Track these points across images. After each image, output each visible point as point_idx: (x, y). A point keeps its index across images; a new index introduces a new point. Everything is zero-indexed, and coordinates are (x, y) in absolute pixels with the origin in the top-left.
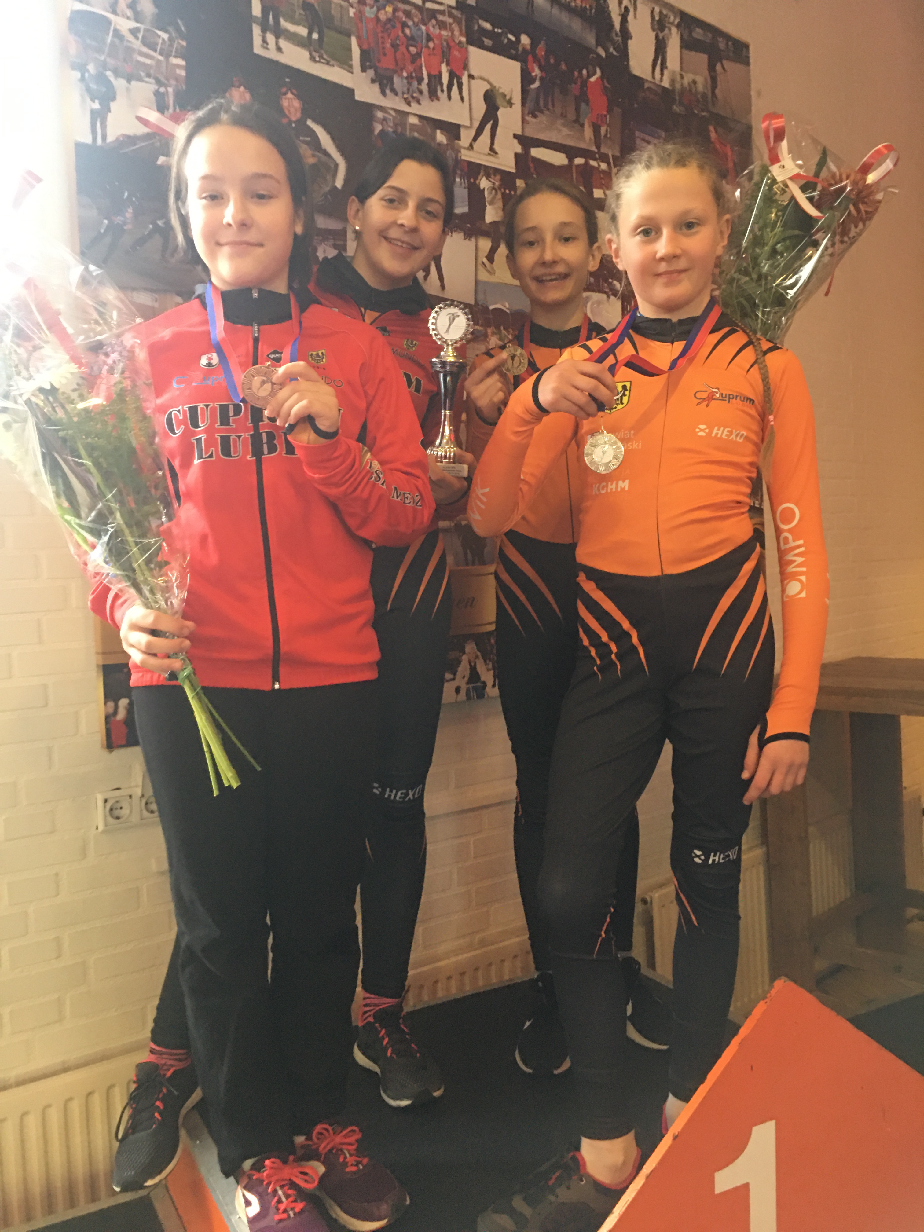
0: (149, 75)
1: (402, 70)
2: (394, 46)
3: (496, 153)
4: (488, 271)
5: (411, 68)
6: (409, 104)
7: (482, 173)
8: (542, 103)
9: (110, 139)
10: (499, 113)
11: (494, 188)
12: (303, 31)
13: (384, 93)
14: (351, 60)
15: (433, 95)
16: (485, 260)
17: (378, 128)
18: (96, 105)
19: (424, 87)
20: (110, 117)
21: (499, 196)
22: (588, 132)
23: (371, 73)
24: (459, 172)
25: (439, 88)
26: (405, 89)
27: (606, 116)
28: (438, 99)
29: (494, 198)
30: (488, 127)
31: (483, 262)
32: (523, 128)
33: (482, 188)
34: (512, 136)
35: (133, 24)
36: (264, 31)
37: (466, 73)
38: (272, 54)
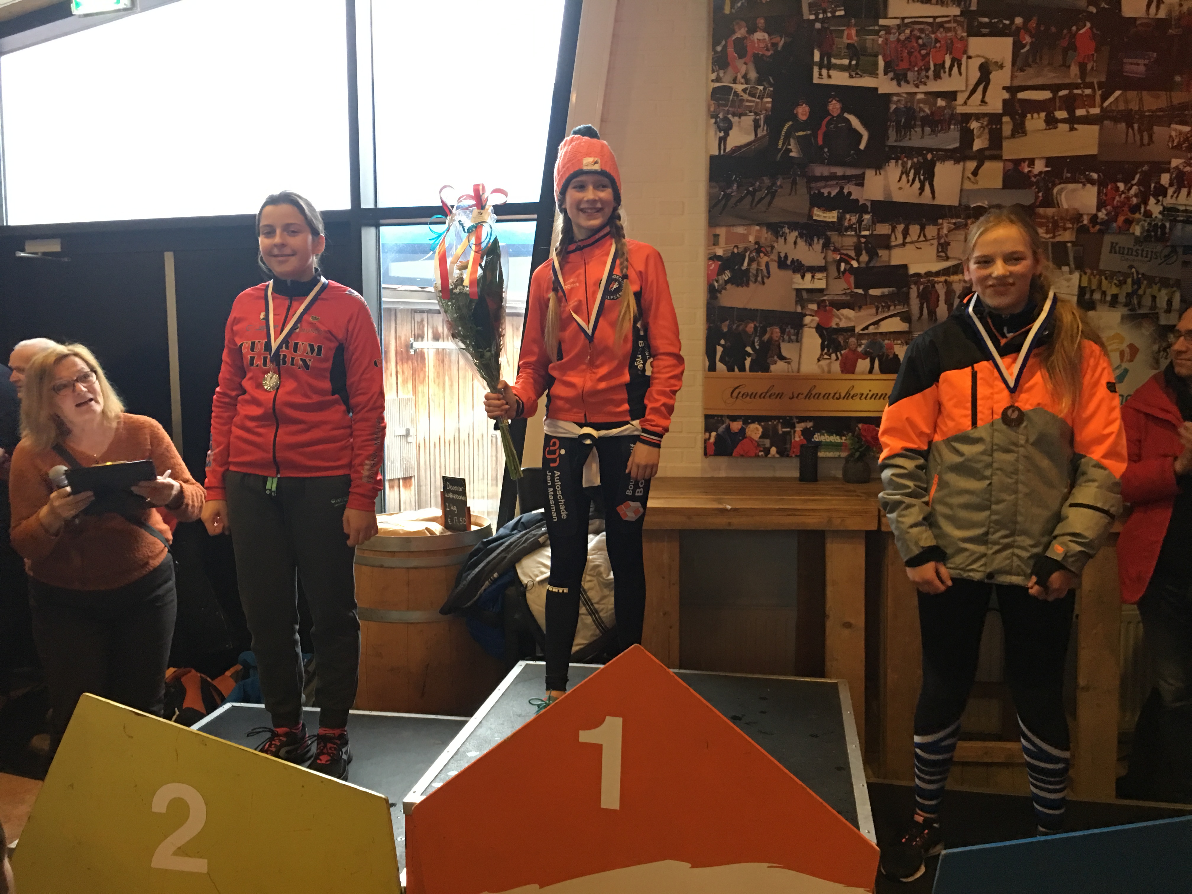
0: (750, 112)
1: (914, 67)
2: (910, 54)
3: (986, 103)
4: (973, 182)
5: (921, 64)
6: (918, 87)
7: (973, 118)
8: (1030, 60)
9: (728, 150)
10: (991, 76)
11: (982, 127)
12: (846, 62)
13: (899, 85)
14: (877, 70)
15: (937, 76)
16: (970, 176)
17: (893, 107)
18: (722, 134)
19: (931, 73)
20: (729, 138)
21: (987, 131)
22: (1074, 70)
23: (891, 75)
24: (953, 122)
25: (942, 71)
26: (916, 79)
27: (1093, 55)
28: (940, 78)
29: (982, 133)
30: (981, 88)
31: (968, 177)
32: (1011, 80)
33: (972, 128)
34: (1001, 88)
35: (745, 86)
36: (820, 69)
37: (965, 56)
38: (825, 81)
